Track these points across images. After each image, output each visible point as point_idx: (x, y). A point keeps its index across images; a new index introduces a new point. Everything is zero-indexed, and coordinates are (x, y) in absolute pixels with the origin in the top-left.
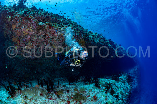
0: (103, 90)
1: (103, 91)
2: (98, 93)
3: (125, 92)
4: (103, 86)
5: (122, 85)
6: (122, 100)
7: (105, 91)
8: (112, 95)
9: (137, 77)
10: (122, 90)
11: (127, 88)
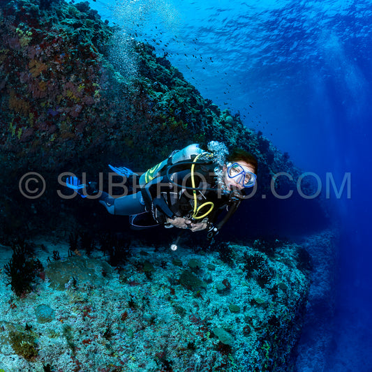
0: (240, 271)
1: (240, 274)
2: (229, 275)
3: (293, 289)
4: (239, 260)
5: (285, 269)
6: (286, 304)
7: (245, 274)
8: (263, 287)
9: (329, 263)
10: (284, 281)
11: (298, 280)
